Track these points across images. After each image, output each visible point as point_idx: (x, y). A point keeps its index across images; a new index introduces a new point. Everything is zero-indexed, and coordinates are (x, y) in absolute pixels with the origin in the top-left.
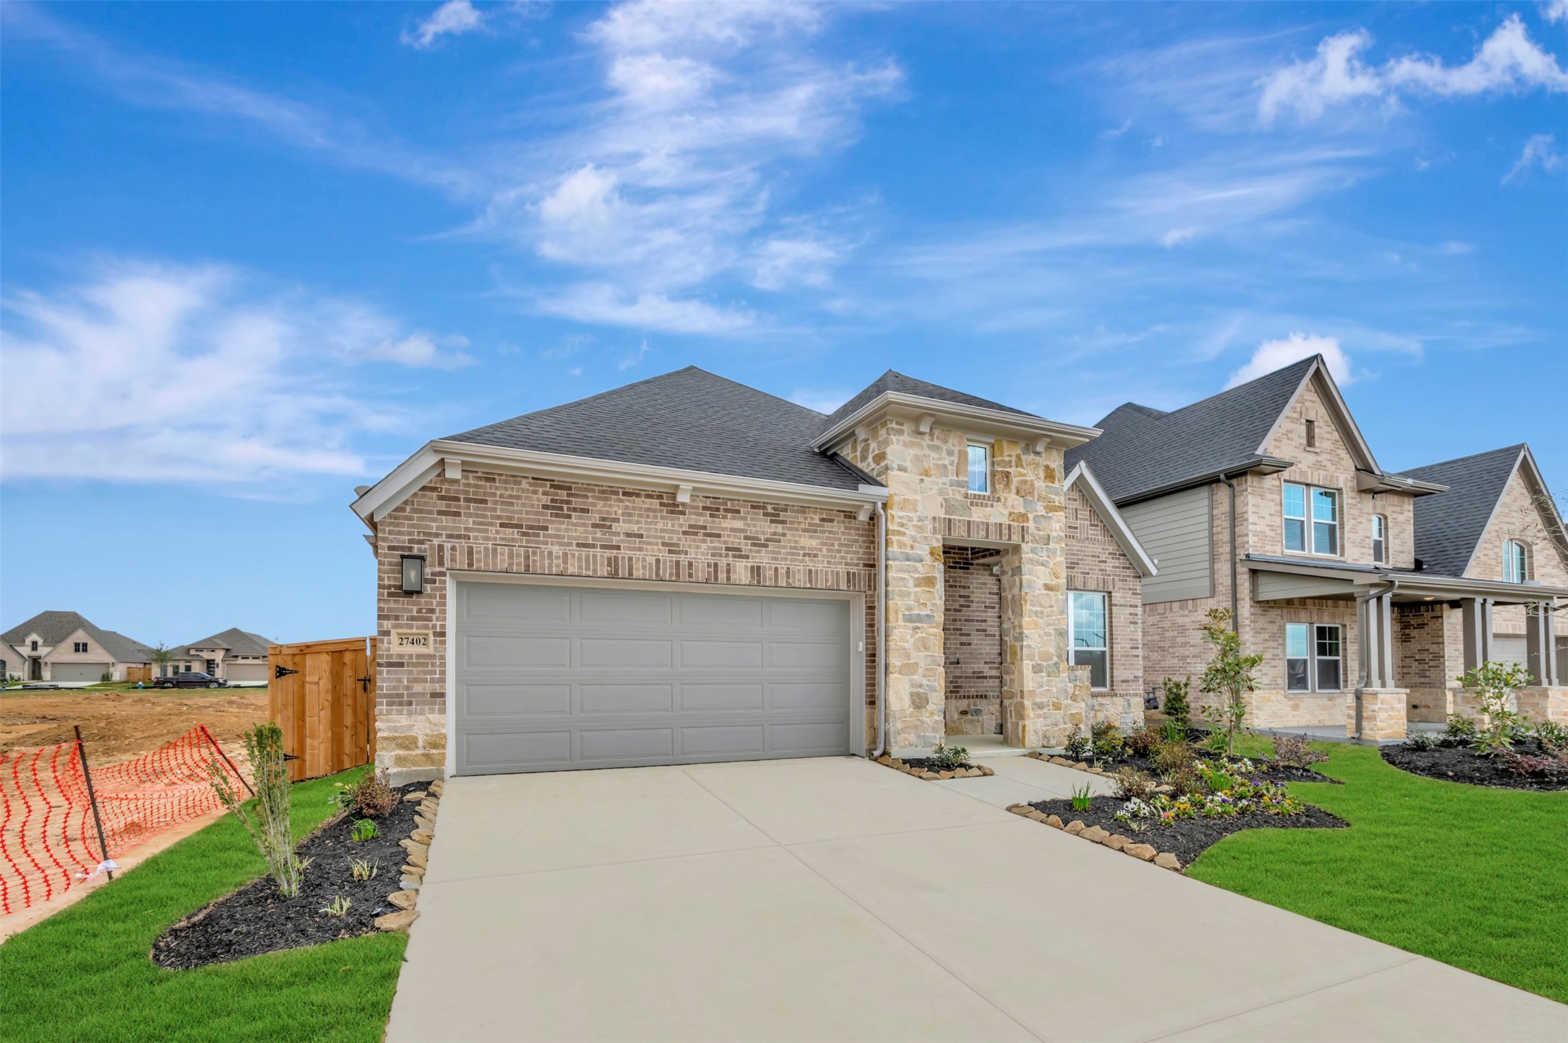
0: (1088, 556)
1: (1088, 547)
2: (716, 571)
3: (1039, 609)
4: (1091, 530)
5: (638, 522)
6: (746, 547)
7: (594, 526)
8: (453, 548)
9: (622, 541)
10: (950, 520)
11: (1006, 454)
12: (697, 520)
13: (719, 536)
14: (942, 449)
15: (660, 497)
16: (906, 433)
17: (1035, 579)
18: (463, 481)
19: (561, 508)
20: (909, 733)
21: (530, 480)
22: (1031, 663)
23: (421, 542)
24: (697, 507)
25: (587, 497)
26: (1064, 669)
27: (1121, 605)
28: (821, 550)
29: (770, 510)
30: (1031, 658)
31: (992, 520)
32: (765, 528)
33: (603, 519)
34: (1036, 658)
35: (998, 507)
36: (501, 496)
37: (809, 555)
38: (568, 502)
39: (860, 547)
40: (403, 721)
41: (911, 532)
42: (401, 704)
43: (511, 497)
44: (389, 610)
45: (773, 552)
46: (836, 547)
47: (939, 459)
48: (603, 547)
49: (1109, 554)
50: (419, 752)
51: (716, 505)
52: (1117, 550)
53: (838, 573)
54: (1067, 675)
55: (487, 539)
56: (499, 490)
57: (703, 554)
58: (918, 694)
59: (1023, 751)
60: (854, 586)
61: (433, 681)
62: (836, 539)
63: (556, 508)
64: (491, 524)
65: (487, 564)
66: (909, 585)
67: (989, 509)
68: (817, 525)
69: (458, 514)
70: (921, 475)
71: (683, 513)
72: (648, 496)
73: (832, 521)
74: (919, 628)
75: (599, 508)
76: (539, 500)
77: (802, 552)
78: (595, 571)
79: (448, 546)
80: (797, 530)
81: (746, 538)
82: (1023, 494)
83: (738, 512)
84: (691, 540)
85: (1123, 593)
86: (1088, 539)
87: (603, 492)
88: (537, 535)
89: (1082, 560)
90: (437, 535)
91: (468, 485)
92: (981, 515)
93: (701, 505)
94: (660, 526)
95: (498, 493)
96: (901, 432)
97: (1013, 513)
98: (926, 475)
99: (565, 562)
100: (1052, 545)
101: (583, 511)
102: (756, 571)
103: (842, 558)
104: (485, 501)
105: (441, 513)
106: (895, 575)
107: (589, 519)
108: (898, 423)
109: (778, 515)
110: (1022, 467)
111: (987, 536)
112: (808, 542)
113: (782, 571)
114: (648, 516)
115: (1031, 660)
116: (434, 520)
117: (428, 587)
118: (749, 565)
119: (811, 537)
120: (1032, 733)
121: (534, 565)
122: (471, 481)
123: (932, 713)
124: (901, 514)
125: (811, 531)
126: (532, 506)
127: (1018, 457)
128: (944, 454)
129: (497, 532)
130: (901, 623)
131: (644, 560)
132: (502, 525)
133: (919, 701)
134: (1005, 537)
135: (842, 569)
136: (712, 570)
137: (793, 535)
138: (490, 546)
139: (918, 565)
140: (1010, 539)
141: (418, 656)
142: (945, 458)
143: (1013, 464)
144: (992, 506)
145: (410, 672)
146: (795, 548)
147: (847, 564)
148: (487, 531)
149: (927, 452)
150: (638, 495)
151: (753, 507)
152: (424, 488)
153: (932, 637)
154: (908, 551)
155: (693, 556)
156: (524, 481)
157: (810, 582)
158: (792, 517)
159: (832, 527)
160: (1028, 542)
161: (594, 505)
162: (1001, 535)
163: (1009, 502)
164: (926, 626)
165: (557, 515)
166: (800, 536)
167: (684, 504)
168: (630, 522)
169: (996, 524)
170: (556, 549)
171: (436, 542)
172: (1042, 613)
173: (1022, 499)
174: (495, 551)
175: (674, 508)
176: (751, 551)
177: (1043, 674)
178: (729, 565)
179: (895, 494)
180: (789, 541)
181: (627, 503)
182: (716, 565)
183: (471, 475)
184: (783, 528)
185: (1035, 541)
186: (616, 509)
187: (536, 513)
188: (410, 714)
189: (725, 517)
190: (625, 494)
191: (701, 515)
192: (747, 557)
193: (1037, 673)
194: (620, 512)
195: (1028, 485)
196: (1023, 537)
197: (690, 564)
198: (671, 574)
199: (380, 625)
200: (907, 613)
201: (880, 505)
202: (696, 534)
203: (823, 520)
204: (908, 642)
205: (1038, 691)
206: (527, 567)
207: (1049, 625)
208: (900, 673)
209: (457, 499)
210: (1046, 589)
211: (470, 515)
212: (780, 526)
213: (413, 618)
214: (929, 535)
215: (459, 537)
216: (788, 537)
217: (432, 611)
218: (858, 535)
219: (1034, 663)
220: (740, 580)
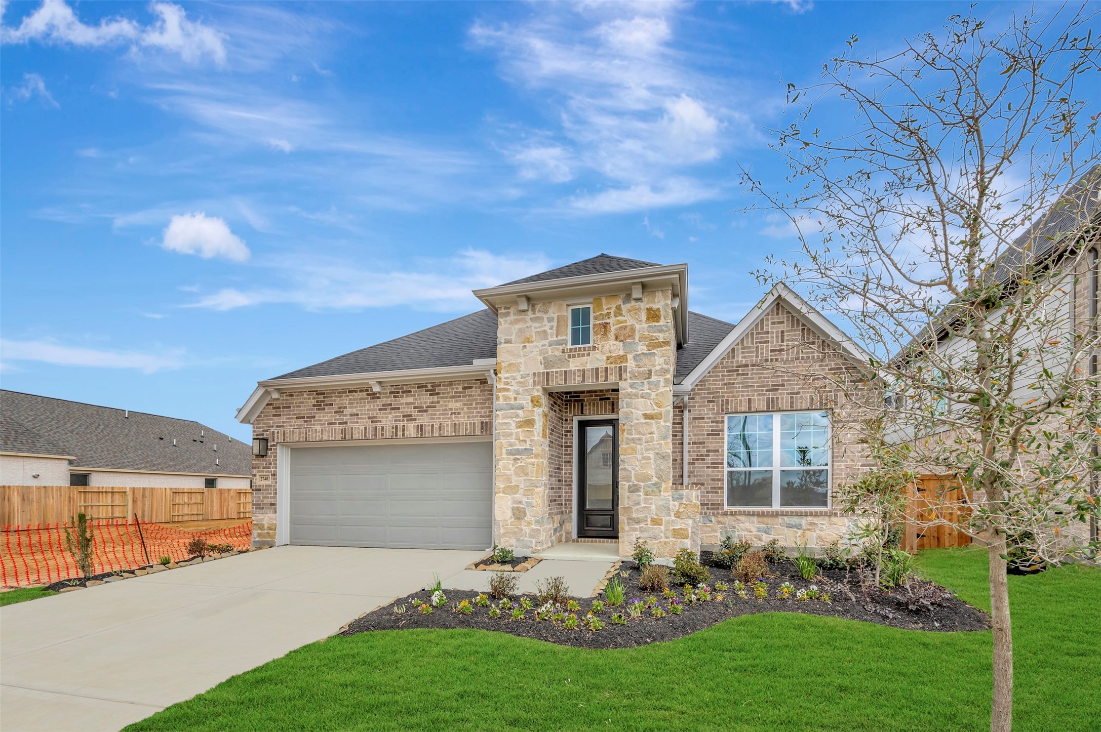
1: (798, 367)
2: (396, 431)
3: (637, 436)
5: (356, 407)
6: (415, 413)
7: (336, 412)
8: (278, 433)
9: (348, 419)
10: (548, 373)
11: (605, 307)
12: (386, 401)
13: (399, 409)
14: (543, 318)
15: (366, 390)
16: (512, 314)
17: (633, 410)
18: (281, 398)
19: (321, 405)
20: (510, 537)
23: (267, 431)
24: (386, 393)
25: (332, 397)
26: (667, 488)
27: (847, 421)
28: (463, 409)
29: (429, 387)
30: (628, 479)
31: (589, 366)
32: (427, 399)
33: (340, 408)
34: (633, 479)
35: (595, 354)
37: (455, 413)
38: (324, 401)
39: (488, 403)
40: (260, 517)
41: (514, 387)
42: (260, 509)
43: (300, 403)
44: (256, 464)
45: (431, 415)
46: (474, 405)
47: (540, 327)
48: (340, 423)
50: (265, 531)
51: (398, 390)
53: (474, 423)
54: (670, 493)
55: (291, 426)
56: (295, 400)
57: (390, 421)
58: (518, 509)
59: (618, 558)
61: (271, 498)
62: (474, 400)
63: (318, 406)
64: (292, 418)
65: (291, 439)
66: (512, 428)
67: (586, 358)
68: (460, 392)
69: (280, 415)
70: (524, 343)
71: (379, 398)
72: (361, 391)
73: (471, 388)
74: (519, 459)
75: (337, 402)
76: (311, 402)
77: (450, 412)
78: (335, 437)
79: (276, 431)
80: (447, 397)
81: (415, 408)
82: (622, 338)
83: (410, 392)
84: (383, 414)
87: (339, 392)
88: (311, 421)
90: (272, 427)
91: (283, 400)
92: (578, 364)
93: (389, 391)
94: (367, 407)
95: (295, 402)
96: (508, 314)
97: (611, 357)
98: (528, 342)
99: (322, 434)
100: (654, 378)
101: (330, 405)
102: (420, 429)
103: (478, 412)
104: (289, 407)
105: (274, 416)
106: (500, 421)
107: (333, 409)
108: (505, 308)
109: (435, 390)
110: (621, 315)
111: (584, 380)
112: (454, 405)
113: (437, 426)
114: (361, 403)
115: (628, 481)
116: (271, 420)
117: (269, 452)
118: (416, 425)
119: (456, 401)
120: (626, 543)
121: (309, 437)
122: (284, 398)
123: (530, 523)
124: (507, 375)
125: (456, 397)
126: (309, 406)
127: (618, 308)
128: (545, 322)
129: (295, 422)
130: (504, 456)
131: (359, 428)
132: (297, 418)
133: (519, 514)
134: (601, 380)
135: (478, 421)
136: (394, 430)
137: (445, 402)
138: (292, 429)
139: (521, 412)
140: (607, 379)
141: (266, 486)
142: (546, 325)
143: (612, 315)
144: (589, 355)
145: (263, 494)
146: (446, 410)
147: (481, 416)
148: (291, 422)
149: (529, 324)
150: (356, 391)
151: (419, 387)
152: (266, 404)
153: (531, 466)
154: (512, 402)
155: (384, 423)
156: (306, 393)
157: (455, 431)
158: (444, 389)
159: (471, 392)
160: (626, 380)
161: (335, 401)
162: (597, 379)
163: (607, 348)
164: (525, 457)
165: (319, 409)
166: (449, 402)
167: (379, 393)
168: (352, 407)
169: (592, 369)
170: (319, 428)
171: (272, 430)
172: (640, 439)
173: (621, 344)
174: (293, 431)
175: (374, 396)
176: (418, 415)
177: (641, 494)
178: (404, 426)
179: (503, 362)
180: (442, 406)
181: (351, 397)
182: (396, 427)
183: (284, 395)
184: (438, 398)
185: (633, 376)
186: (345, 401)
187: (310, 410)
188: (262, 513)
189: (402, 396)
190: (349, 392)
191: (389, 397)
192: (415, 420)
193: (632, 492)
194: (347, 402)
195: (628, 330)
196: (621, 375)
197: (383, 428)
198: (372, 436)
199: (253, 472)
200: (509, 448)
201: (492, 372)
202: (386, 409)
203: (464, 388)
204: (510, 470)
205: (634, 508)
206: (306, 438)
207: (647, 450)
208: (504, 493)
209: (279, 408)
210: (645, 419)
211: (284, 415)
212: (436, 397)
213: (264, 468)
214: (531, 387)
215: (280, 426)
216: (441, 403)
217: (271, 464)
219: (631, 484)
220: (410, 435)
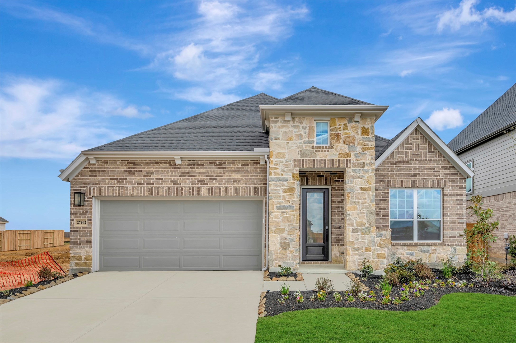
0: (427, 169)
1: (426, 164)
2: (193, 191)
3: (357, 200)
4: (429, 154)
5: (161, 173)
6: (207, 180)
7: (144, 176)
8: (94, 189)
9: (155, 181)
10: (303, 160)
11: (337, 124)
12: (185, 171)
13: (195, 176)
14: (300, 127)
15: (170, 162)
16: (279, 122)
17: (354, 185)
18: (97, 164)
19: (132, 171)
20: (279, 261)
21: (120, 161)
22: (351, 228)
23: (84, 187)
24: (185, 165)
25: (141, 165)
26: (373, 230)
27: (450, 195)
28: (242, 179)
29: (218, 163)
30: (352, 225)
31: (328, 158)
32: (215, 171)
33: (147, 173)
34: (355, 225)
35: (332, 151)
36: (110, 168)
37: (236, 181)
38: (134, 168)
39: (262, 176)
40: (78, 250)
41: (281, 167)
42: (77, 244)
43: (113, 168)
44: (74, 211)
45: (219, 181)
46: (250, 177)
47: (297, 132)
48: (147, 184)
49: (442, 167)
50: (83, 262)
51: (194, 164)
52: (448, 164)
53: (250, 189)
54: (375, 233)
55: (105, 184)
56: (110, 166)
57: (188, 184)
58: (284, 243)
59: (346, 271)
60: (258, 194)
61: (87, 236)
62: (249, 173)
63: (130, 171)
64: (107, 179)
65: (105, 194)
66: (280, 192)
67: (326, 153)
68: (240, 168)
69: (96, 176)
70: (288, 140)
71: (179, 168)
72: (165, 163)
73: (247, 165)
74: (285, 212)
75: (146, 169)
76: (123, 168)
77: (233, 180)
78: (144, 194)
79: (92, 188)
80: (230, 171)
81: (207, 176)
82: (348, 143)
83: (203, 165)
84: (183, 179)
85: (452, 188)
86: (426, 160)
87: (147, 163)
88: (123, 182)
89: (422, 171)
90: (89, 184)
91: (99, 165)
92: (322, 156)
93: (187, 164)
94: (170, 174)
95: (109, 167)
96: (277, 122)
97: (341, 153)
98: (290, 140)
99: (133, 191)
100: (366, 167)
101: (140, 171)
102: (211, 190)
103: (253, 181)
104: (104, 171)
105: (90, 176)
106: (272, 188)
107: (142, 174)
108: (275, 118)
109: (222, 165)
110: (347, 129)
111: (325, 166)
112: (235, 176)
113: (223, 189)
114: (165, 171)
115: (352, 226)
116: (88, 179)
117: (86, 203)
118: (208, 187)
119: (237, 174)
120: (351, 262)
121: (122, 193)
122: (100, 164)
123: (292, 252)
124: (276, 160)
125: (237, 170)
126: (121, 171)
127: (345, 125)
128: (301, 129)
129: (109, 182)
130: (275, 210)
131: (163, 188)
132: (111, 179)
133: (285, 246)
134: (336, 166)
135: (252, 187)
136: (191, 191)
137: (229, 173)
138: (106, 187)
139: (285, 183)
140: (339, 166)
141: (83, 228)
142: (301, 131)
143: (342, 129)
144: (328, 151)
145: (80, 233)
146: (230, 179)
147: (255, 184)
148: (105, 181)
149: (291, 129)
150: (161, 163)
151: (210, 163)
152: (84, 168)
153: (292, 216)
154: (280, 176)
155: (184, 185)
156: (118, 162)
157: (236, 193)
158: (228, 165)
159: (248, 168)
160: (350, 167)
161: (144, 168)
162: (333, 165)
163: (339, 148)
164: (288, 211)
165: (130, 174)
166: (232, 173)
167: (179, 165)
168: (158, 174)
169: (330, 160)
170: (130, 187)
171: (88, 187)
172: (358, 202)
173: (347, 146)
174: (108, 188)
175: (176, 167)
176: (209, 182)
177: (359, 233)
178: (199, 188)
179: (274, 151)
180: (227, 176)
181: (157, 166)
182: (193, 188)
183: (100, 161)
184: (224, 171)
185: (354, 166)
186: (152, 169)
187: (122, 173)
188: (80, 248)
189: (197, 168)
190: (156, 163)
191: (187, 168)
192: (207, 184)
193: (355, 232)
194: (154, 170)
195: (351, 138)
196: (347, 165)
197: (182, 189)
198: (174, 194)
199: (71, 217)
200: (279, 205)
201: (266, 156)
202: (185, 176)
203: (243, 165)
204: (279, 219)
205: (355, 242)
206: (119, 194)
207: (363, 208)
208: (275, 233)
209: (95, 171)
210: (361, 190)
211: (100, 176)
212: (222, 170)
213: (81, 214)
214: (292, 168)
215: (96, 184)
216: (226, 174)
217: (87, 212)
218: (261, 171)
219: (353, 228)
220: (204, 194)
